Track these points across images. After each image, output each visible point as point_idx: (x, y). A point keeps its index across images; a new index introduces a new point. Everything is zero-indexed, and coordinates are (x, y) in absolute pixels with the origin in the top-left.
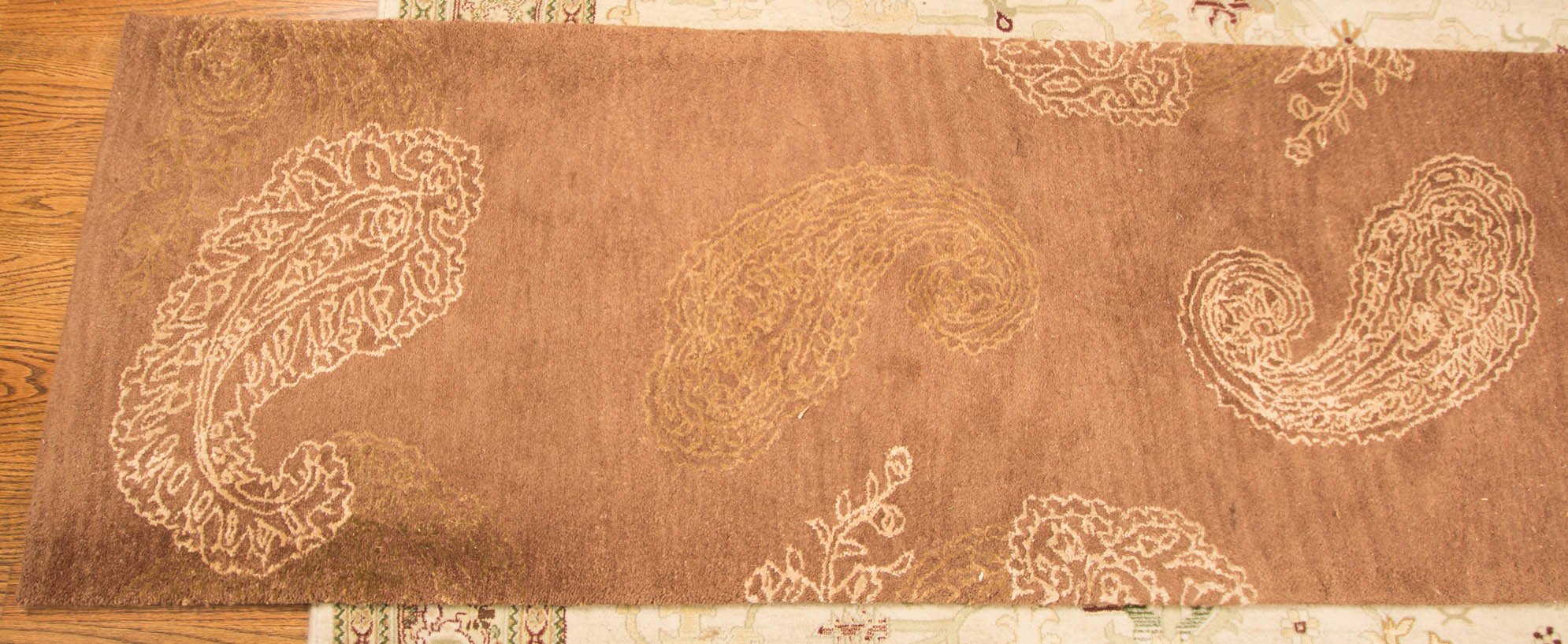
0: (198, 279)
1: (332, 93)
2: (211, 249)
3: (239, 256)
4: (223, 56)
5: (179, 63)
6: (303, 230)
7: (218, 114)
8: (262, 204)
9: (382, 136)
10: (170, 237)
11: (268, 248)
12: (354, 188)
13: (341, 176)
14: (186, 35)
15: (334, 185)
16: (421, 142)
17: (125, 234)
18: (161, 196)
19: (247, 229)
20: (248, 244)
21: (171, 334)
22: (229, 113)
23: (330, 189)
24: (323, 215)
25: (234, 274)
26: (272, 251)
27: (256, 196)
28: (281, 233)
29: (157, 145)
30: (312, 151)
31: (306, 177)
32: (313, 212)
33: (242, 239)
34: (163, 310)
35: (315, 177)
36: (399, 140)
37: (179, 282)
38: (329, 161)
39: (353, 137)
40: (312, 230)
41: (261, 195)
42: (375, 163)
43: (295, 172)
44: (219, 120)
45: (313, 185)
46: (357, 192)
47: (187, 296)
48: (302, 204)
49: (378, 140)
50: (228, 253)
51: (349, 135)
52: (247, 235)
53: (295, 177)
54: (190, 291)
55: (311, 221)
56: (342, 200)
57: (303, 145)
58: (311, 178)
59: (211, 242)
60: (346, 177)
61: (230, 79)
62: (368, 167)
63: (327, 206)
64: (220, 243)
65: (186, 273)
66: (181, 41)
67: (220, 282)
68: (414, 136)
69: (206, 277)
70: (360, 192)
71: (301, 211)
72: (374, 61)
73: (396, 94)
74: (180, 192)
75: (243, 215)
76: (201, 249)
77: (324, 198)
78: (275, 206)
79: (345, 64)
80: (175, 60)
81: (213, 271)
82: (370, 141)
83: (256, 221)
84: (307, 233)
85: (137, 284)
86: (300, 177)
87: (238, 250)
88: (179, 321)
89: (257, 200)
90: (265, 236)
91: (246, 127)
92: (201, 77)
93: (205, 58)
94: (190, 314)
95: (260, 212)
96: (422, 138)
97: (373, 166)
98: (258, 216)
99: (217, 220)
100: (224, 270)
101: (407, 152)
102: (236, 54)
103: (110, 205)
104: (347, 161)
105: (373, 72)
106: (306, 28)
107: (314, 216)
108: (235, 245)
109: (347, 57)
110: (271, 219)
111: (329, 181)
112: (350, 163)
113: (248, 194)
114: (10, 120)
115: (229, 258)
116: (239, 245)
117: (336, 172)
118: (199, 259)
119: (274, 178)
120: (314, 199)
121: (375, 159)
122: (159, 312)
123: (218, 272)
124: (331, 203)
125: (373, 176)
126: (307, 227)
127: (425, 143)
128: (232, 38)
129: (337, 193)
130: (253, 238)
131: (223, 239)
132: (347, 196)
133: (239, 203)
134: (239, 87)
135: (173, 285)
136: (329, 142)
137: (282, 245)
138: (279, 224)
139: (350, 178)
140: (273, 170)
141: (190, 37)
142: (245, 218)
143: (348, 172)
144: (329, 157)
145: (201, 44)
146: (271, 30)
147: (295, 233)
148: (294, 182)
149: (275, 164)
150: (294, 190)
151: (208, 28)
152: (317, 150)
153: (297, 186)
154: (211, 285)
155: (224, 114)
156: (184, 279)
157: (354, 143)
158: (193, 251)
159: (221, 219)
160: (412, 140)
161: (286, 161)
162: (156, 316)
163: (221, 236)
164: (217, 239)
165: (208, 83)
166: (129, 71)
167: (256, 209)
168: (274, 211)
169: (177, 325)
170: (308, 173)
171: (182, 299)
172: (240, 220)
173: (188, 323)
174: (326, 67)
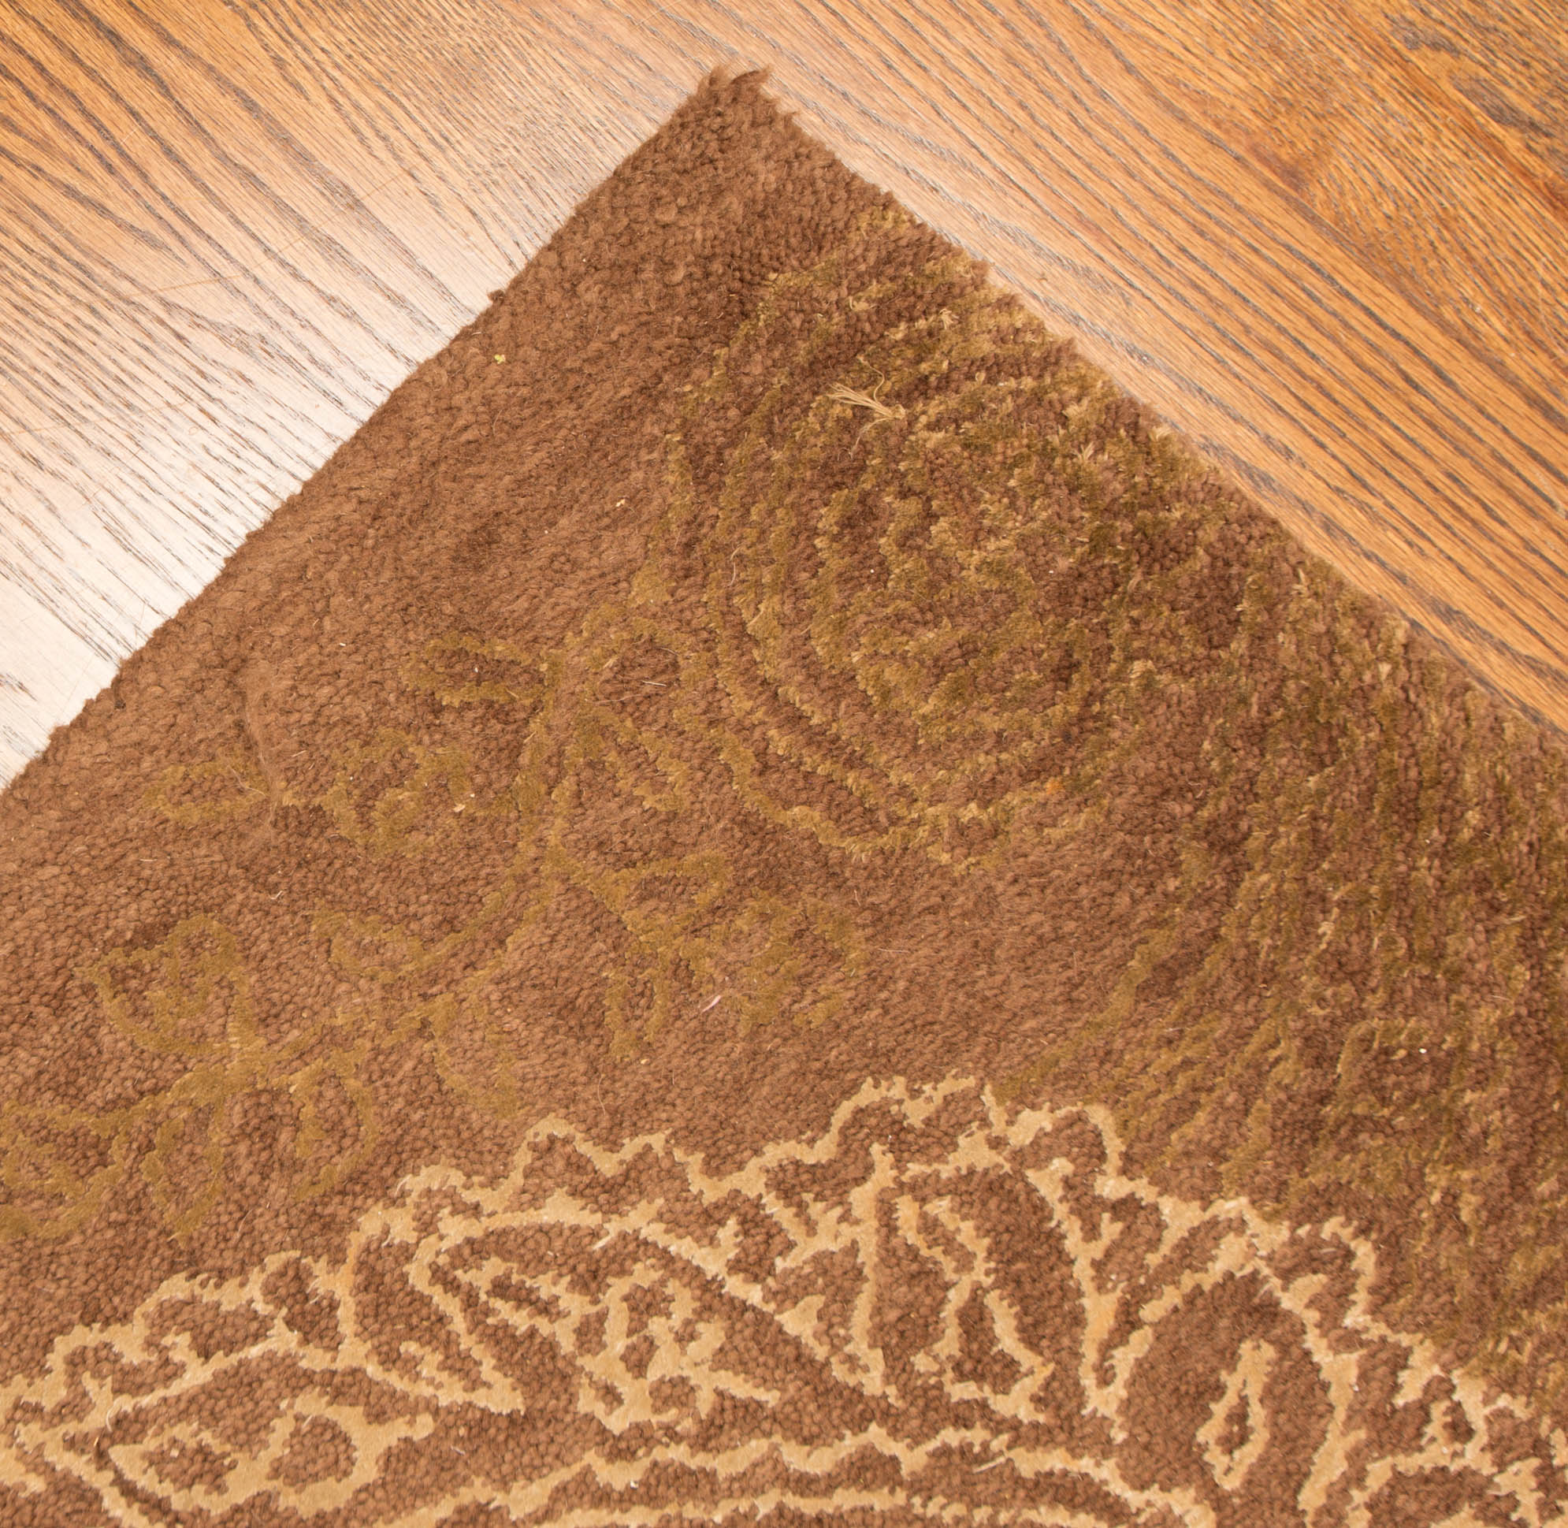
0: (282, 1339)
1: (1272, 975)
2: (406, 1253)
3: (487, 1369)
4: (963, 496)
5: (789, 403)
6: (795, 1458)
7: (796, 719)
8: (711, 1217)
9: (1355, 1317)
10: (298, 1082)
11: (617, 1422)
12: (1106, 1448)
13: (1090, 1354)
14: (886, 313)
15: (1036, 1370)
16: (1486, 1466)
17: (147, 936)
18: (374, 885)
19: (591, 1280)
20: (550, 1347)
21: (36, 1484)
22: (832, 746)
23: (1006, 1373)
24: (912, 1459)
25: (424, 1427)
26: (620, 1450)
27: (714, 1168)
28: (705, 1403)
29: (497, 671)
30: (1037, 1153)
31: (949, 1243)
32: (887, 1416)
33: (546, 1308)
34: (76, 1362)
35: (981, 1272)
36: (1411, 1388)
37: (209, 1296)
38: (1082, 1252)
39: (1239, 1226)
40: (829, 1485)
41: (734, 1181)
42: (1257, 1415)
43: (919, 1191)
44: (781, 743)
45: (956, 1298)
46: (1107, 1473)
47: (197, 1375)
48: (860, 1346)
49: (1330, 1320)
50: (459, 1323)
51: (1231, 1206)
52: (576, 1305)
53: (906, 1211)
54: (221, 1361)
55: (850, 1444)
56: (1029, 1463)
57: (1021, 1098)
58: (965, 1262)
59: (427, 1226)
60: (1105, 1377)
61: (930, 614)
62: (1220, 1409)
63: (950, 1436)
64: (457, 1257)
65: (257, 1279)
66: (853, 323)
67: (349, 1418)
68: (1476, 1414)
69: (315, 1359)
70: (1118, 1488)
71: (839, 1372)
72: (1522, 973)
73: (1518, 1184)
74: (450, 924)
75: (613, 1208)
76: (372, 1222)
77: (962, 1391)
78: (752, 1266)
79: (1398, 894)
80: (780, 380)
81: (354, 1352)
82: (1296, 1298)
83: (644, 1274)
84: (804, 1484)
85: (57, 1176)
86: (929, 1226)
87: (500, 1338)
88: (101, 1458)
89: (708, 1190)
90: (637, 1361)
91: (859, 850)
92: (828, 519)
93: (892, 456)
94: (156, 1460)
95: (683, 1247)
96: (1503, 1450)
97: (1239, 1416)
98: (667, 1259)
99: (504, 1151)
100: (396, 1381)
101: (1409, 1463)
102: (1015, 524)
103: (173, 773)
104: (1151, 1311)
105: (1486, 1016)
106: (1345, 630)
107: (876, 1434)
108: (505, 1311)
109: (1426, 871)
110: (705, 1311)
111: (1030, 1336)
112: (1161, 1328)
113: (686, 1136)
114: (44, 145)
115: (449, 1343)
116: (520, 1320)
117: (1077, 1319)
118: (336, 1261)
119: (824, 1150)
120: (921, 1362)
121: (1268, 1394)
122: (56, 1360)
123: (373, 1370)
124: (977, 1436)
125: (1216, 1458)
126: (819, 1462)
127: (1505, 1483)
128: (1047, 453)
129: (1026, 1413)
130: (590, 1333)
131: (474, 1250)
132: (1056, 1460)
133: (631, 1147)
134: (939, 668)
135: (176, 1288)
136: (1129, 1166)
137: (678, 1454)
138: (721, 1359)
139: (1118, 1390)
140: (844, 1112)
141: (899, 333)
142: (614, 1227)
143: (1124, 1360)
144: (1091, 1232)
145: (921, 388)
146: (1209, 534)
147: (757, 1447)
148: (888, 1226)
149: (868, 1094)
150: (868, 1255)
151: (985, 346)
152: (1061, 1166)
153: (889, 1254)
154: (312, 1404)
155: (815, 738)
156: (230, 1297)
157: (1228, 1257)
158: (336, 1208)
159: (523, 1158)
160: (1460, 1430)
161: (916, 1113)
162: (36, 1368)
163: (476, 1230)
164: (455, 1230)
165: (835, 564)
166: (590, 293)
167: (674, 1223)
168: (736, 1286)
169: (80, 1466)
170: (966, 1232)
171: (170, 1371)
172: (591, 1219)
173: (129, 1491)
174: (1318, 845)
